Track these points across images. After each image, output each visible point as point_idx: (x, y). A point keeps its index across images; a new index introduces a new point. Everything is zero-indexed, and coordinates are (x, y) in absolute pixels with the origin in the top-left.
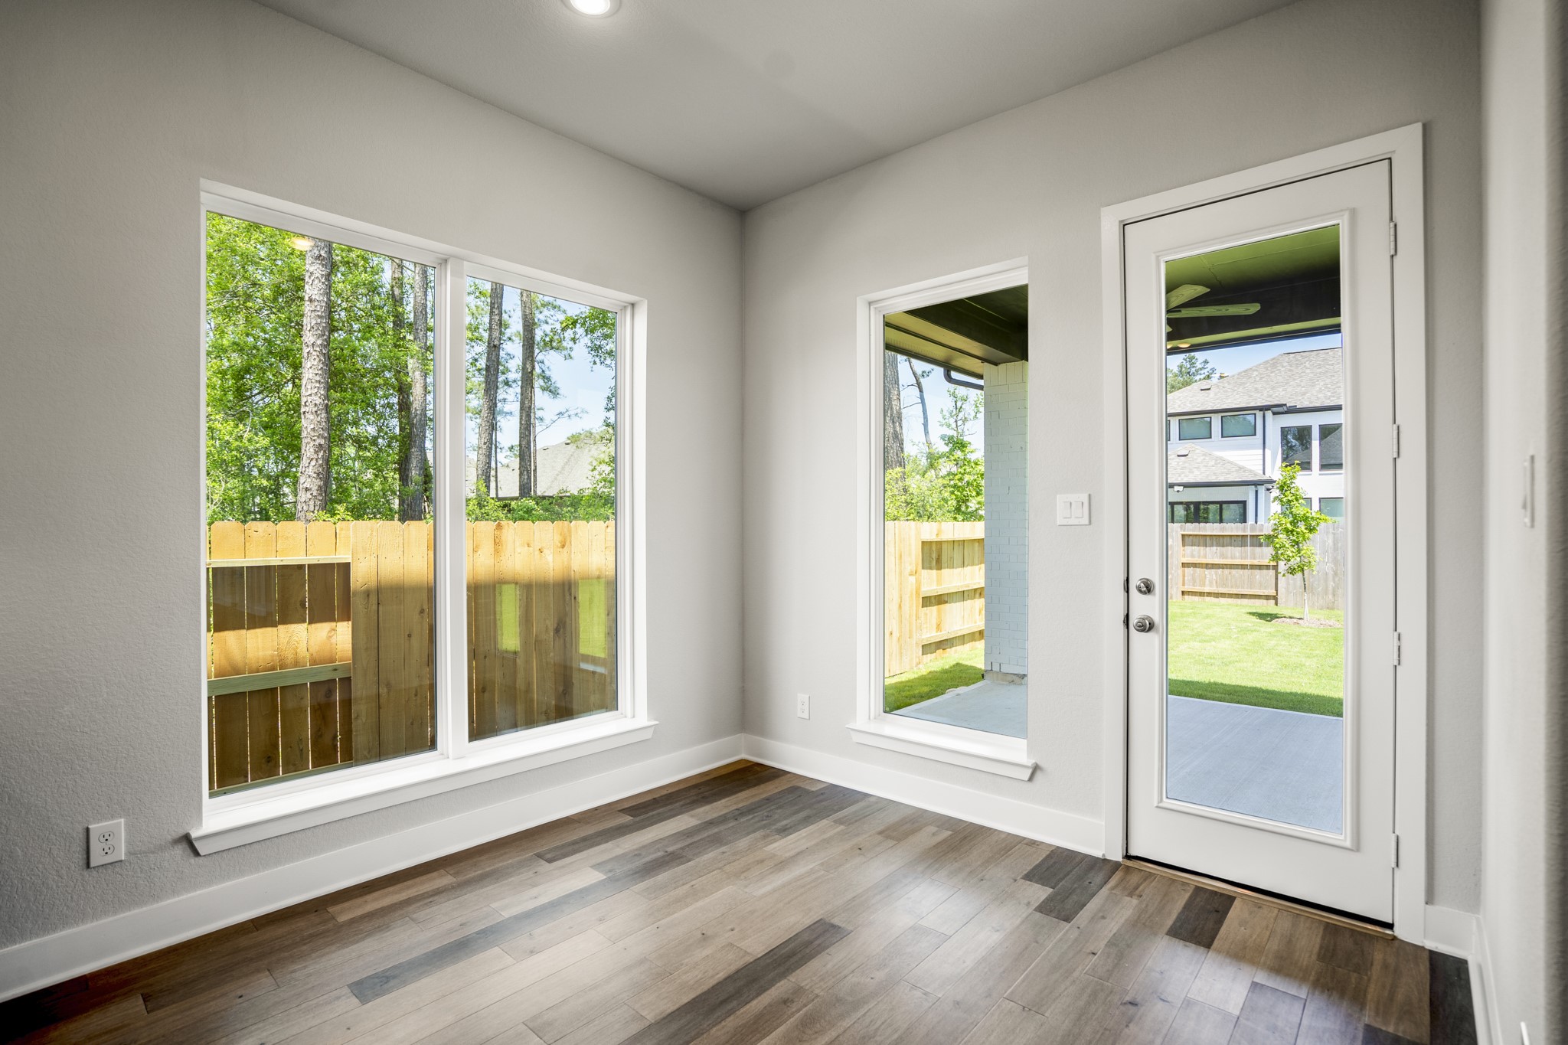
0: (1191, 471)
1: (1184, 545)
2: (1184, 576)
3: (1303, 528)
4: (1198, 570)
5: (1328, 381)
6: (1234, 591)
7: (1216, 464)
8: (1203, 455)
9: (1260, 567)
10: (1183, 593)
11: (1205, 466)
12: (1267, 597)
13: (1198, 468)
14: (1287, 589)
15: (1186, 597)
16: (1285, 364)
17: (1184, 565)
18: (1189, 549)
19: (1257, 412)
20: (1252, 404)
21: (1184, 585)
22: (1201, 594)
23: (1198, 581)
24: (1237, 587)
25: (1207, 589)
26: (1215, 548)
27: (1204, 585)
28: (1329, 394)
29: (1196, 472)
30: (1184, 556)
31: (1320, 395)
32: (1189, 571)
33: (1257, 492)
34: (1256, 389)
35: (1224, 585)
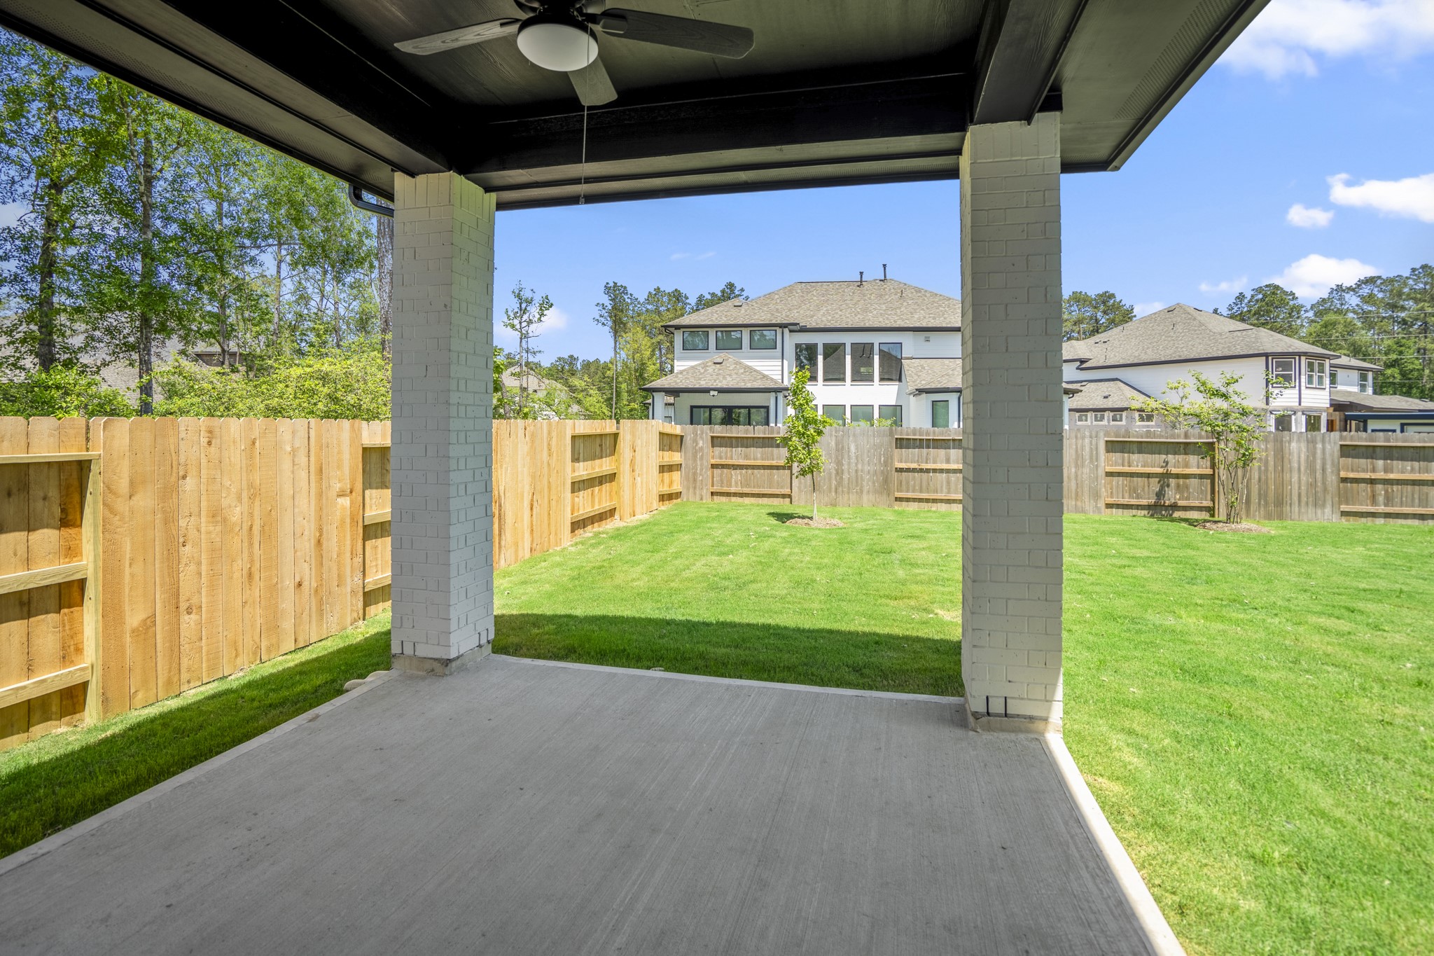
0: (724, 378)
1: (713, 446)
2: (713, 477)
3: (812, 431)
4: (725, 470)
5: (829, 307)
6: (756, 491)
7: (745, 372)
8: (735, 363)
9: (778, 468)
10: (712, 494)
11: (737, 374)
12: (784, 496)
13: (730, 375)
14: (799, 488)
15: (715, 497)
16: (799, 291)
17: (713, 466)
18: (717, 450)
19: (777, 329)
20: (774, 322)
21: (713, 486)
22: (728, 494)
23: (725, 482)
24: (759, 487)
25: (733, 490)
26: (740, 449)
27: (731, 486)
28: (830, 318)
29: (729, 379)
30: (713, 457)
31: (824, 319)
32: (717, 472)
33: (776, 398)
34: (777, 309)
35: (748, 485)
